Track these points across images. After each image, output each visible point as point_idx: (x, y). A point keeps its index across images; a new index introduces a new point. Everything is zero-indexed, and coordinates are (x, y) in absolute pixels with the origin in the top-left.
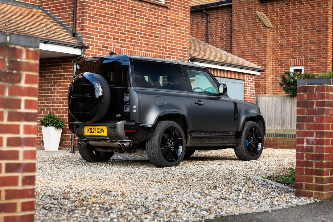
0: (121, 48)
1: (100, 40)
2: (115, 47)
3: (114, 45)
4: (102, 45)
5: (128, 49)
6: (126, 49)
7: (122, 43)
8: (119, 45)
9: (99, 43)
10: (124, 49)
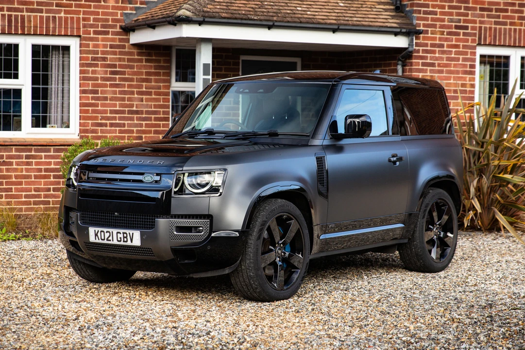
0: (498, 27)
1: (451, 14)
2: (483, 26)
3: (481, 22)
4: (454, 24)
5: (513, 27)
6: (508, 27)
7: (498, 17)
8: (493, 20)
9: (448, 22)
10: (503, 27)
